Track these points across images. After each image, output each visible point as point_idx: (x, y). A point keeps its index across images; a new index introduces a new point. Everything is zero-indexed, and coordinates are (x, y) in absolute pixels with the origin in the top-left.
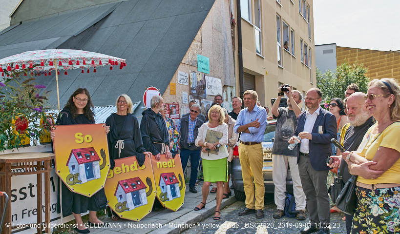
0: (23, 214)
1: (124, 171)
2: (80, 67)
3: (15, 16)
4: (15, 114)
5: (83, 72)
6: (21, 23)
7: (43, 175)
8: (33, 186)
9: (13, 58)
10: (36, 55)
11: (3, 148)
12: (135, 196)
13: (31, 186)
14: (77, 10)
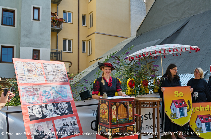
0: (146, 127)
1: (201, 110)
2: (172, 53)
3: (138, 31)
4: (143, 78)
5: (174, 56)
6: (141, 34)
7: (156, 109)
8: (151, 114)
9: (141, 51)
10: (152, 49)
11: (137, 94)
12: (207, 125)
13: (150, 114)
14: (168, 24)
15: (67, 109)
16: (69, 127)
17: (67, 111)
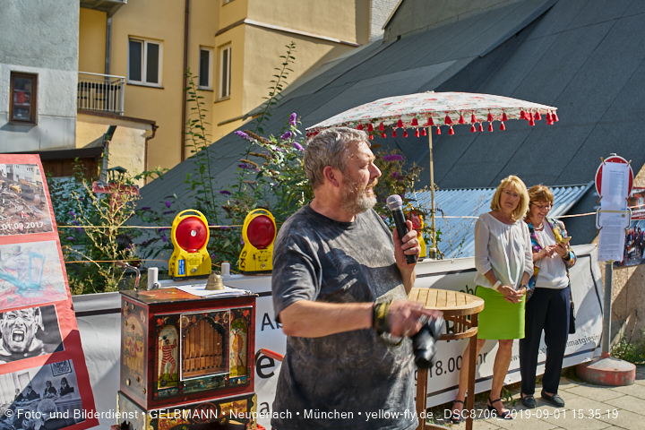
10: (391, 107)
15: (38, 335)
16: (40, 404)
17: (36, 343)
